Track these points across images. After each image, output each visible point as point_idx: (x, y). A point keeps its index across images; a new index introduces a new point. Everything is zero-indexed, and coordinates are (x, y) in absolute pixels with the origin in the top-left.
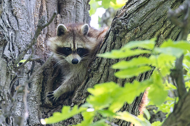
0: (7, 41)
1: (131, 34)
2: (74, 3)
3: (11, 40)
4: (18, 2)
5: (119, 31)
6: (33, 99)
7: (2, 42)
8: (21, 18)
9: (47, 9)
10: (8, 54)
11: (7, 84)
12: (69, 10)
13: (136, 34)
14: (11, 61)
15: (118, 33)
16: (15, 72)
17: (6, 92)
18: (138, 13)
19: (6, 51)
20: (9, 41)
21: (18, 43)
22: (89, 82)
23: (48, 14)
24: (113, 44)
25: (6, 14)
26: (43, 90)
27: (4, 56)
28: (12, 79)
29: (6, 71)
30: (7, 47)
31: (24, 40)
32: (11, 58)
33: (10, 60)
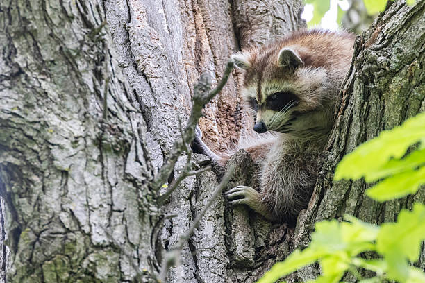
0: (130, 141)
1: (401, 79)
2: (269, 22)
3: (138, 139)
4: (144, 42)
5: (373, 77)
6: (208, 255)
7: (119, 146)
8: (156, 77)
9: (210, 45)
10: (137, 171)
11: (143, 238)
12: (260, 41)
13: (411, 78)
14: (145, 186)
15: (372, 82)
16: (158, 208)
17: (145, 255)
18: (411, 31)
19: (130, 163)
20: (134, 142)
21: (158, 133)
22: (325, 197)
23: (215, 57)
24: (365, 108)
25: (120, 81)
26: (228, 231)
27: (128, 177)
28: (154, 224)
29: (137, 208)
30: (132, 155)
31: (170, 124)
32: (144, 178)
33: (143, 182)
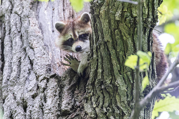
1: (104, 7)
4: (32, 34)
6: (47, 112)
8: (36, 47)
24: (96, 26)
31: (39, 64)
